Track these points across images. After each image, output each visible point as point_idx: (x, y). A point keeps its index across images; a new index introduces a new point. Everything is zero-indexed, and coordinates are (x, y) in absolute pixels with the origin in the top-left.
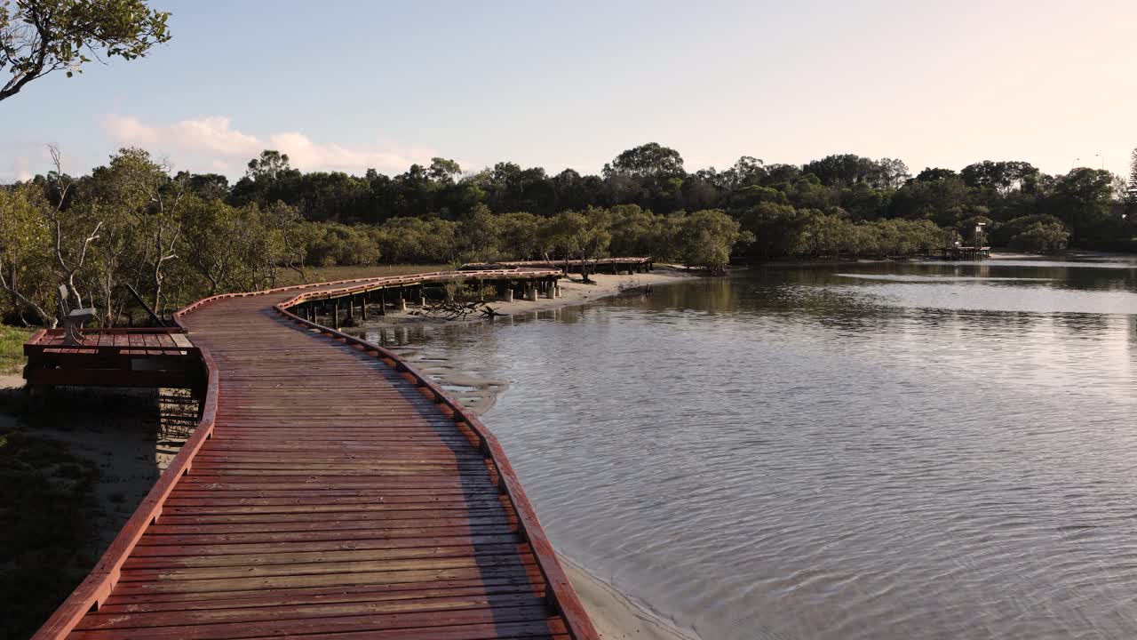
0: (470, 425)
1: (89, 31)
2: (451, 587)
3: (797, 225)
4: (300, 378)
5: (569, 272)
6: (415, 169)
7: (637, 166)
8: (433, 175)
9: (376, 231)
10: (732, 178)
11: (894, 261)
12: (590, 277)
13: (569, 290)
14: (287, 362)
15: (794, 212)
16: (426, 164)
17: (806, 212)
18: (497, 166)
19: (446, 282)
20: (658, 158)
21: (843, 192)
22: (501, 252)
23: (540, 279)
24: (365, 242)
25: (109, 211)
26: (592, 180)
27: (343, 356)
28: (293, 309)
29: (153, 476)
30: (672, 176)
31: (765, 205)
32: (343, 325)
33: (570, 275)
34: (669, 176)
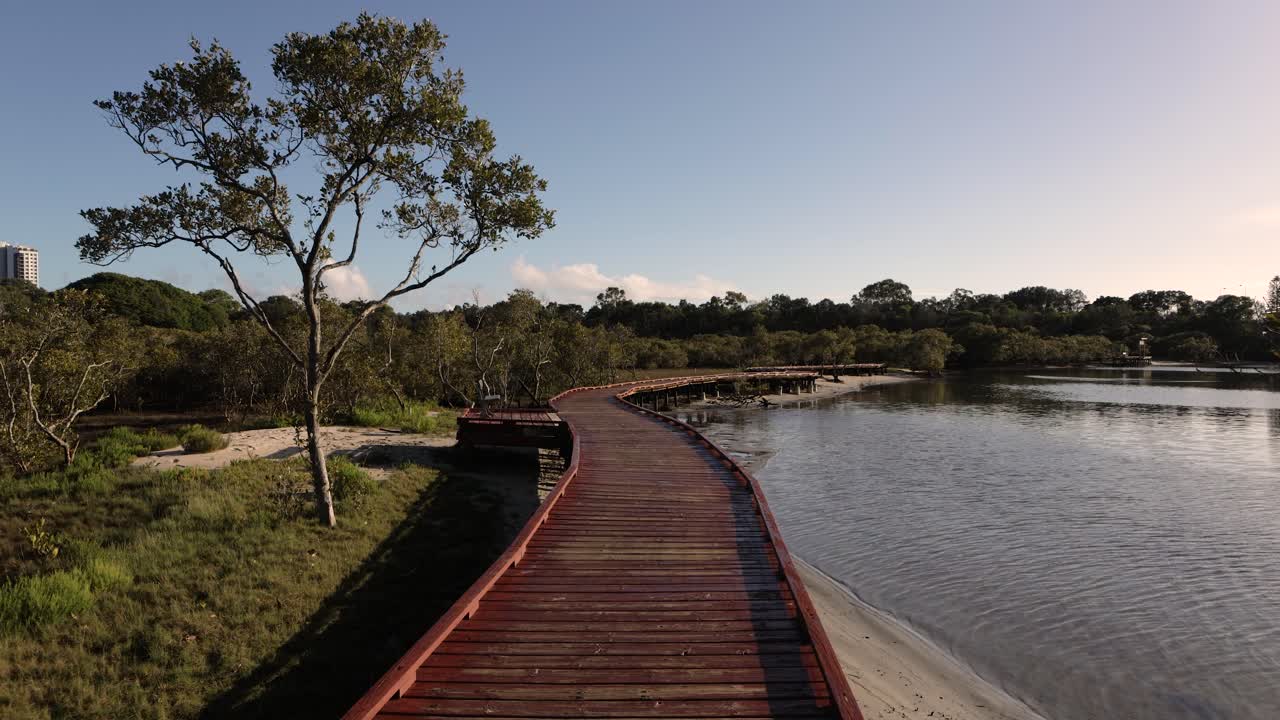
0: (741, 472)
1: (506, 222)
2: (721, 564)
3: (998, 339)
4: (633, 442)
5: (825, 374)
6: (714, 299)
7: (877, 297)
8: (727, 304)
9: (685, 344)
10: (949, 305)
11: (1075, 368)
12: (839, 378)
13: (824, 387)
14: (623, 432)
15: (995, 329)
16: (722, 296)
17: (1005, 330)
18: (773, 297)
19: (735, 380)
20: (893, 290)
21: (1036, 315)
22: (775, 359)
23: (802, 379)
24: (678, 351)
25: (507, 331)
26: (843, 307)
27: (660, 429)
28: (627, 398)
29: (537, 503)
30: (904, 303)
31: (974, 325)
32: (661, 409)
33: (825, 376)
34: (900, 304)
